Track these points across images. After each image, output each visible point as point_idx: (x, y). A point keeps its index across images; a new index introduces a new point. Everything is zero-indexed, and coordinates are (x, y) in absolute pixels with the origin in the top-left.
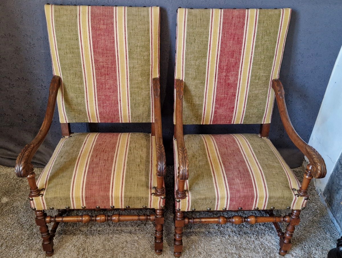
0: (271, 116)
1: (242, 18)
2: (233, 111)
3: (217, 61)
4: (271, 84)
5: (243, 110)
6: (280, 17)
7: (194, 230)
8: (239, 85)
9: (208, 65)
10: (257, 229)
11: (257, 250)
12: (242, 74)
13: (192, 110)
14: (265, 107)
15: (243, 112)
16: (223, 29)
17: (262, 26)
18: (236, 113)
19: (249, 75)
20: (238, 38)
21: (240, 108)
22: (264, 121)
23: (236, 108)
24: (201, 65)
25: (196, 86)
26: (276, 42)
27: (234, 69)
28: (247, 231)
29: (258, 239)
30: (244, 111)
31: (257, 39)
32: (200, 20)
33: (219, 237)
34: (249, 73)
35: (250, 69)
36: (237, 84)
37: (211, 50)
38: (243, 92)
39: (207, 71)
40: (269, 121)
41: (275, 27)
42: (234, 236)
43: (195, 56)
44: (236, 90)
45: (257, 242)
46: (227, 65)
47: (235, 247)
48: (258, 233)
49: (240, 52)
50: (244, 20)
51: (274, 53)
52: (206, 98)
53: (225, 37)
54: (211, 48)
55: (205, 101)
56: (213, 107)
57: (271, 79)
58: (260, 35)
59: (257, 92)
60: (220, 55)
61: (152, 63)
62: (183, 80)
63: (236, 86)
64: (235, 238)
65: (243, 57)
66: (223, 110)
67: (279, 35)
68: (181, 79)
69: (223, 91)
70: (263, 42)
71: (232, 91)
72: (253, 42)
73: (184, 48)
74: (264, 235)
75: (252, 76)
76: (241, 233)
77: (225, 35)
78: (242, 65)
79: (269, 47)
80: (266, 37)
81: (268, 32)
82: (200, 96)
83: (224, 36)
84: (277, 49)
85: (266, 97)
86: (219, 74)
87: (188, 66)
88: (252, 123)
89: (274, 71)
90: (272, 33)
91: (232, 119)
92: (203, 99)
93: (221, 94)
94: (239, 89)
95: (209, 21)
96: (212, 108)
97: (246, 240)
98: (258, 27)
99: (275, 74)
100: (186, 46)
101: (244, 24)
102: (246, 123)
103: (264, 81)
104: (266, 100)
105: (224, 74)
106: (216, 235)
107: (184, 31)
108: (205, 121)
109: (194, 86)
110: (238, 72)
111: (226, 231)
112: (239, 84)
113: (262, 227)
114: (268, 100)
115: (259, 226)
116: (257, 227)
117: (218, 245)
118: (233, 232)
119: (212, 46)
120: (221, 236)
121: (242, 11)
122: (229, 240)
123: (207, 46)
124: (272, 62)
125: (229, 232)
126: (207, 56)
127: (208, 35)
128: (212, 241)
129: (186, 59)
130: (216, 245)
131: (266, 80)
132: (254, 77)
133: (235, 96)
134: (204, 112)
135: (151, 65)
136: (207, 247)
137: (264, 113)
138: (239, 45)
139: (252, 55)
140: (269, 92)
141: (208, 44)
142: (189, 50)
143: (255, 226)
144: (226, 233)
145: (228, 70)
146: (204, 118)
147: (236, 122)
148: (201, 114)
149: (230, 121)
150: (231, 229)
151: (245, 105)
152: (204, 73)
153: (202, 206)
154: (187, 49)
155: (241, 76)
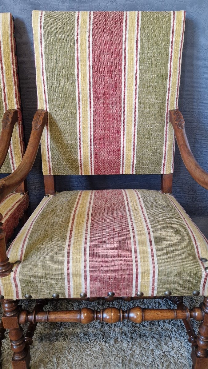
0: (172, 162)
1: (118, 22)
2: (119, 154)
3: (90, 82)
4: (167, 116)
5: (132, 153)
6: (170, 20)
7: (64, 331)
8: (124, 117)
9: (78, 87)
10: (160, 328)
11: (155, 366)
12: (126, 100)
13: (64, 153)
14: (162, 148)
15: (134, 157)
16: (94, 35)
17: (147, 31)
18: (123, 157)
19: (135, 102)
20: (115, 48)
21: (128, 150)
22: (164, 171)
23: (123, 151)
24: (68, 86)
25: (64, 118)
26: (168, 55)
27: (115, 93)
28: (144, 332)
29: (159, 347)
30: (134, 155)
31: (141, 50)
32: (61, 24)
33: (99, 342)
34: (135, 99)
35: (136, 94)
36: (120, 116)
37: (80, 65)
38: (129, 127)
39: (77, 95)
40: (170, 170)
41: (164, 34)
42: (124, 341)
43: (58, 75)
44: (121, 124)
45: (157, 352)
46: (104, 88)
47: (121, 361)
48: (160, 335)
49: (120, 68)
50: (121, 24)
51: (166, 71)
52: (80, 135)
53: (97, 46)
54: (79, 62)
55: (80, 140)
56: (91, 149)
57: (168, 110)
58: (145, 45)
59: (148, 126)
60: (93, 73)
61: (4, 86)
62: (48, 110)
63: (120, 119)
64: (125, 344)
65: (125, 75)
66: (106, 153)
67: (172, 46)
68: (45, 109)
69: (104, 126)
70: (150, 54)
71: (115, 125)
72: (137, 54)
73: (42, 63)
74: (169, 340)
75: (140, 104)
76: (134, 336)
77: (98, 44)
78: (125, 88)
79: (160, 61)
80: (153, 47)
81: (156, 39)
82: (72, 133)
83: (95, 46)
84: (171, 65)
85: (163, 135)
86: (94, 100)
87: (51, 90)
88: (148, 173)
89: (170, 97)
90: (161, 42)
91: (119, 166)
92: (77, 137)
93: (101, 130)
94: (124, 122)
95: (74, 25)
96: (91, 151)
97: (140, 347)
98: (141, 33)
99: (172, 103)
100: (46, 59)
101: (122, 29)
102: (140, 174)
103: (157, 112)
104: (162, 138)
105: (102, 101)
106: (95, 339)
107: (41, 39)
108: (84, 169)
109: (62, 118)
110: (120, 98)
111: (112, 332)
112: (124, 115)
113: (167, 325)
114: (166, 139)
115: (162, 324)
116: (159, 326)
117: (94, 358)
118: (123, 334)
119: (81, 59)
120: (103, 341)
121: (118, 13)
122: (114, 349)
123: (74, 59)
124: (165, 85)
125: (117, 334)
126: (75, 73)
127: (74, 43)
128: (88, 350)
129: (47, 78)
130: (93, 358)
131: (160, 109)
132: (142, 105)
133: (119, 132)
134: (80, 156)
135: (3, 89)
136: (77, 361)
137: (161, 158)
138: (118, 58)
139: (136, 72)
140: (166, 128)
141: (74, 56)
142: (50, 66)
143: (157, 323)
144: (112, 335)
145: (106, 96)
146: (81, 164)
147: (126, 171)
148: (77, 159)
149: (118, 169)
150: (120, 329)
151: (134, 146)
152: (74, 99)
153: (41, 289)
154: (47, 64)
155: (124, 104)
